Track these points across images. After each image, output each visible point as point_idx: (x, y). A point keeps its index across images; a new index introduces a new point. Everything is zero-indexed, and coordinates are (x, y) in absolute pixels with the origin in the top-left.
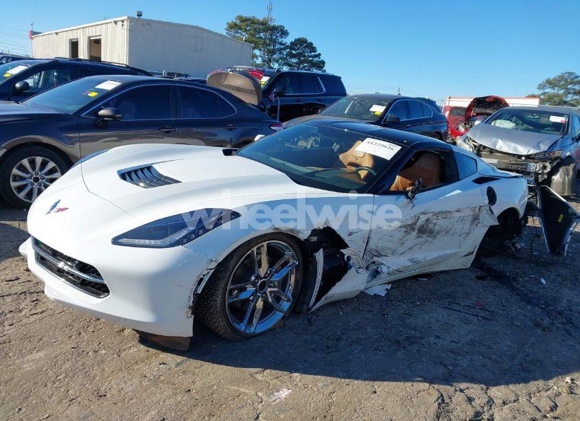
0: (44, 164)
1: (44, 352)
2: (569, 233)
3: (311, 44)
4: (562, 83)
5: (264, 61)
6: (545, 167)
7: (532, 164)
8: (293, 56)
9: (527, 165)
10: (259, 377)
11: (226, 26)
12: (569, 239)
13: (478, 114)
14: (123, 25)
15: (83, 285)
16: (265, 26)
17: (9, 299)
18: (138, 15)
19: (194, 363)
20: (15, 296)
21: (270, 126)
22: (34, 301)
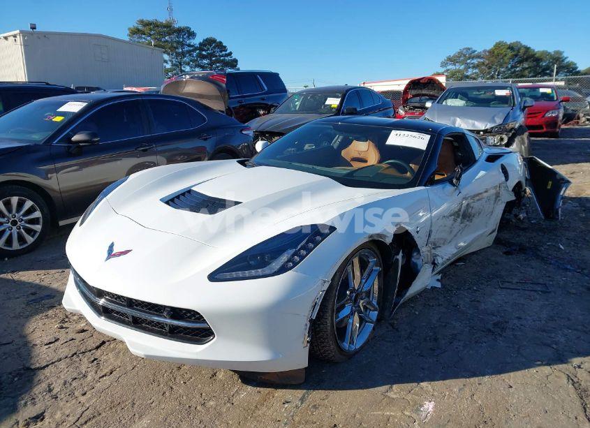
0: (20, 205)
1: (148, 417)
2: (560, 197)
3: (221, 43)
4: (462, 58)
5: (173, 65)
6: (502, 139)
7: (490, 138)
8: (204, 57)
9: (486, 139)
10: (391, 395)
11: (128, 32)
12: (560, 203)
13: (415, 96)
14: (15, 40)
15: (174, 334)
16: (168, 28)
17: (62, 365)
18: (31, 28)
19: (317, 395)
20: (68, 360)
21: (241, 131)
22: (93, 361)
